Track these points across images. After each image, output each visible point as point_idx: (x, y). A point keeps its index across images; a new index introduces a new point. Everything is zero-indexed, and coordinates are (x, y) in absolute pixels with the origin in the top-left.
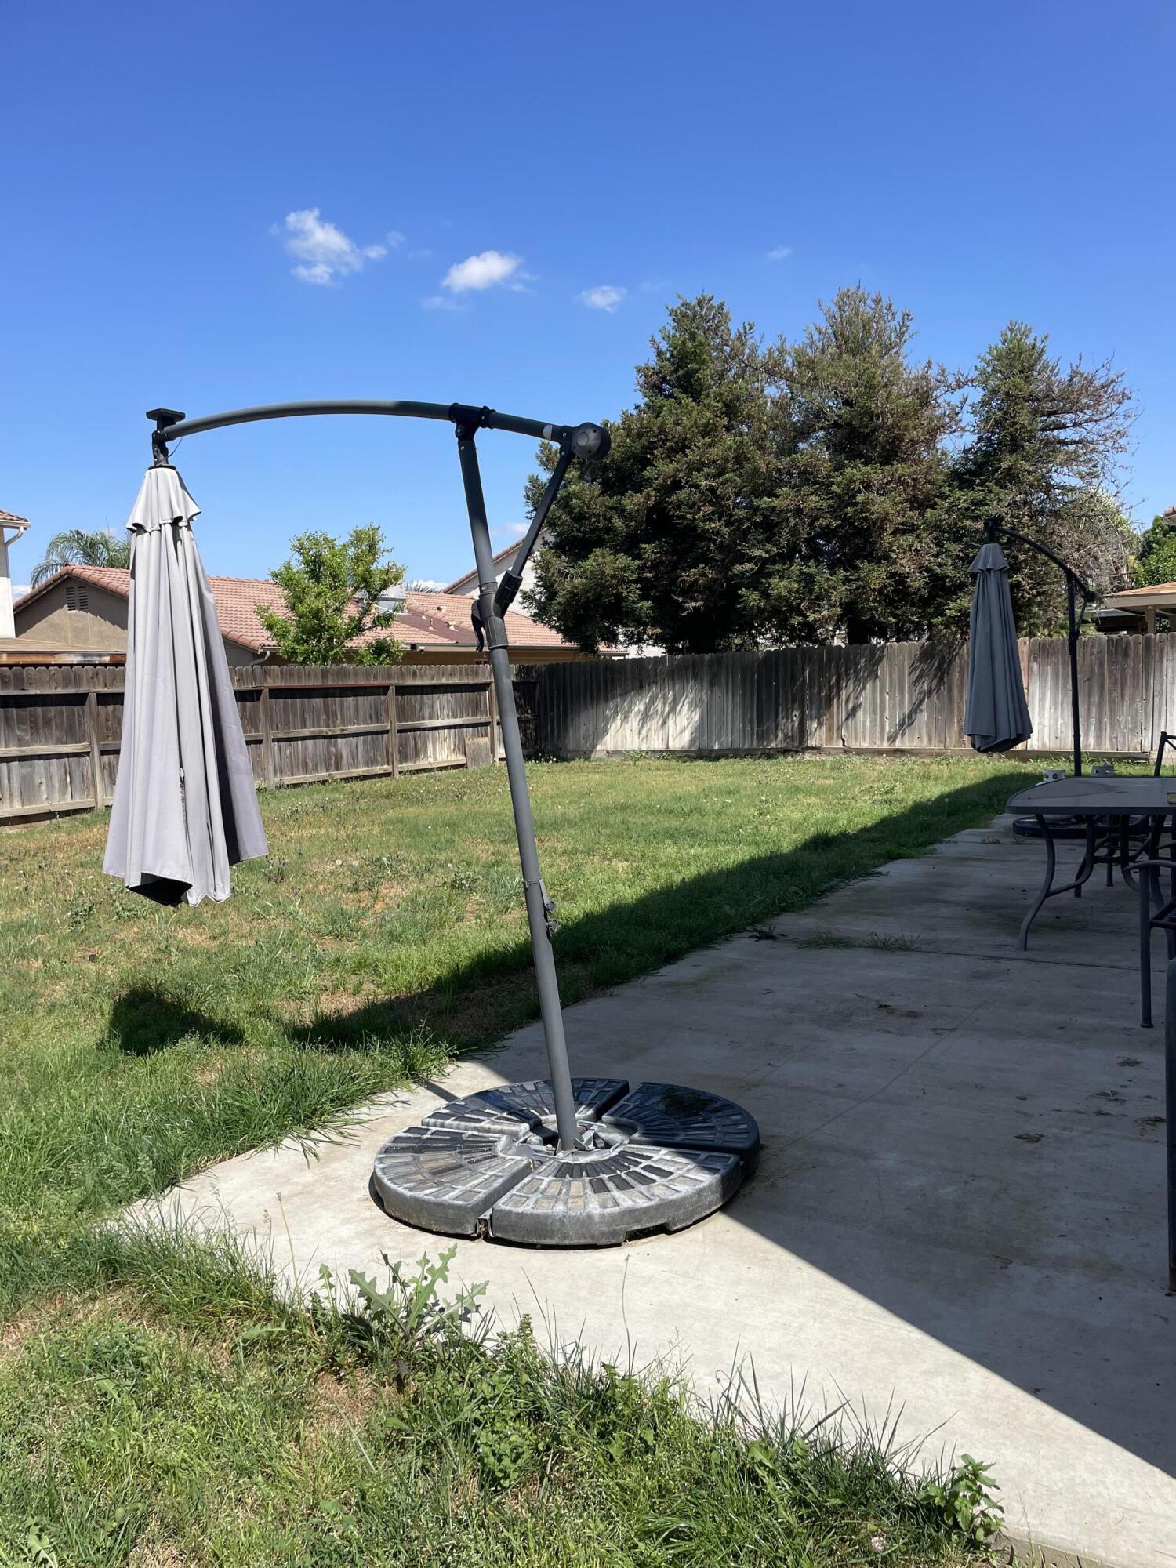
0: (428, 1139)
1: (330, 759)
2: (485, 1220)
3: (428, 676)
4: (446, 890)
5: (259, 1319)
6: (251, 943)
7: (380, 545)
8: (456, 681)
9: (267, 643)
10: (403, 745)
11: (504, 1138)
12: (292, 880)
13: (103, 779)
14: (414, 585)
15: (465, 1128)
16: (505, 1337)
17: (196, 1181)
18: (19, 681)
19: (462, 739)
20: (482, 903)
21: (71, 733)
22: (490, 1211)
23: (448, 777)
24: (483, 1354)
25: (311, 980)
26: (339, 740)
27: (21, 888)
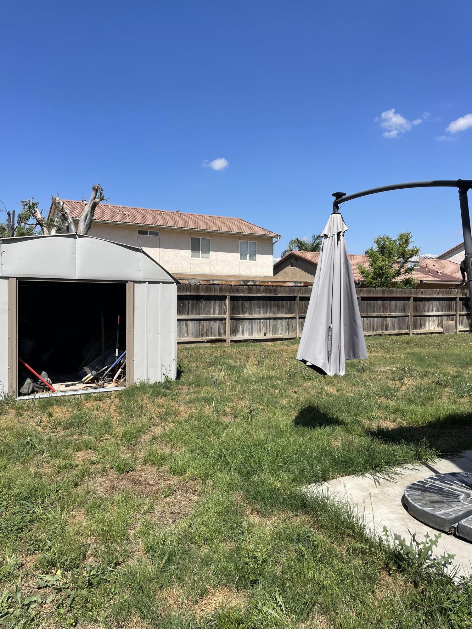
0: (428, 487)
1: (383, 326)
2: (455, 527)
3: (427, 294)
4: (434, 385)
5: (358, 541)
6: (352, 395)
7: (410, 240)
8: (441, 296)
9: (360, 279)
10: (415, 322)
11: (463, 495)
12: (367, 373)
13: (299, 328)
14: (423, 256)
15: (446, 487)
16: (464, 578)
17: (333, 482)
18: (275, 292)
19: (442, 321)
20: (450, 393)
21: (290, 311)
22: (457, 524)
23: (435, 337)
24: (453, 583)
25: (375, 413)
26: (388, 318)
27: (272, 364)
